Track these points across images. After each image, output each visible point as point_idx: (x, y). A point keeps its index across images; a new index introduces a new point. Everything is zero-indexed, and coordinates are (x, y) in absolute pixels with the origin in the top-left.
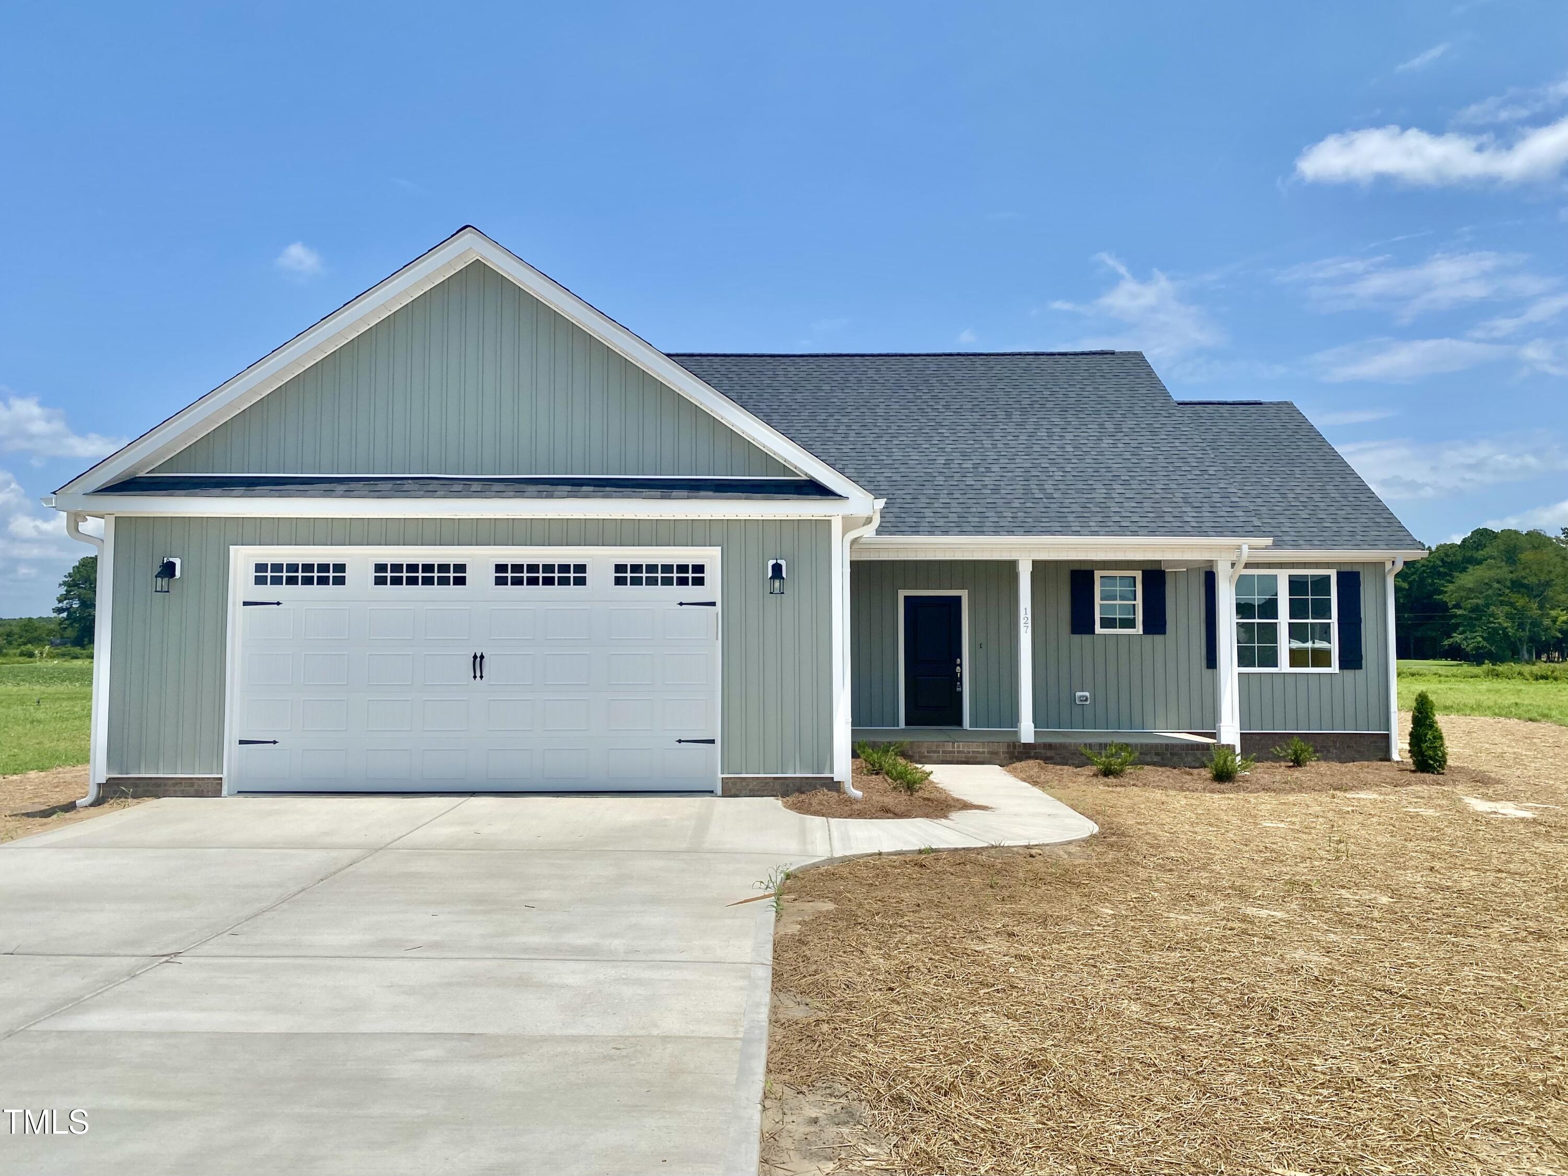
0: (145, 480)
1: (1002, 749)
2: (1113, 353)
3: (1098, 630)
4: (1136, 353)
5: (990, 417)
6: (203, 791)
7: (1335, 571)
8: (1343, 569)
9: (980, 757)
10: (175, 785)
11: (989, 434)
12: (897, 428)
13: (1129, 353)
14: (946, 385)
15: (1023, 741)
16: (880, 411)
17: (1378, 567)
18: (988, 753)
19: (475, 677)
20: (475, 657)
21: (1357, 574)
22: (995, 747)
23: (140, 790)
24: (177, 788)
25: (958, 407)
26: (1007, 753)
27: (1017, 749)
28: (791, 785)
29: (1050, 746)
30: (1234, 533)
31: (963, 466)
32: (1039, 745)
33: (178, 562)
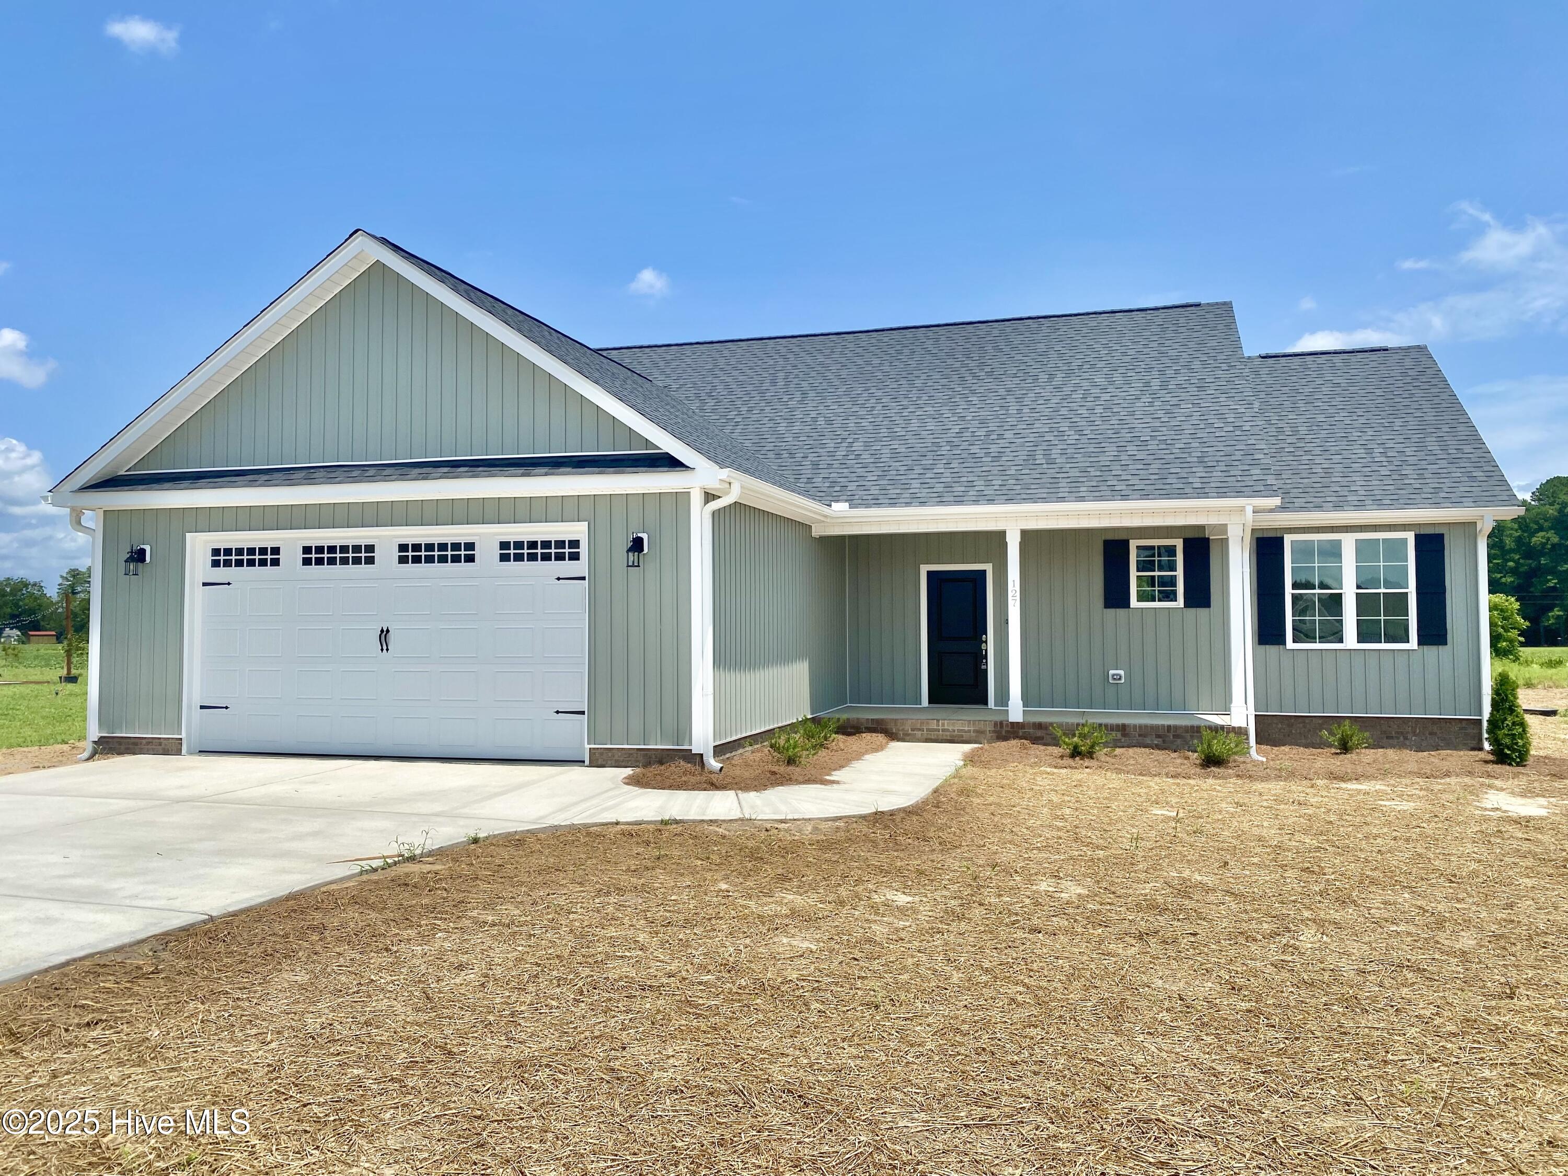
0: (123, 477)
1: (990, 728)
2: (1198, 305)
3: (1134, 602)
4: (1225, 303)
5: (1031, 381)
6: (168, 750)
7: (1413, 533)
8: (1423, 531)
9: (966, 736)
10: (148, 743)
11: (1019, 400)
12: (927, 398)
13: (1217, 304)
14: (1001, 350)
15: (1011, 720)
16: (918, 383)
17: (1469, 528)
18: (974, 731)
19: (382, 650)
20: (382, 631)
21: (1440, 537)
22: (981, 726)
23: (123, 747)
24: (149, 747)
25: (1002, 373)
26: (994, 732)
27: (1005, 728)
28: (653, 756)
29: (1039, 726)
30: (1239, 493)
31: (976, 434)
32: (1029, 723)
33: (148, 548)
